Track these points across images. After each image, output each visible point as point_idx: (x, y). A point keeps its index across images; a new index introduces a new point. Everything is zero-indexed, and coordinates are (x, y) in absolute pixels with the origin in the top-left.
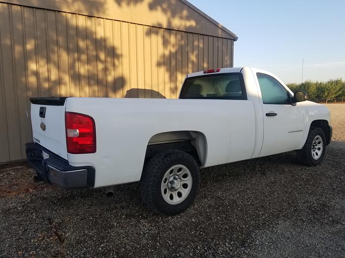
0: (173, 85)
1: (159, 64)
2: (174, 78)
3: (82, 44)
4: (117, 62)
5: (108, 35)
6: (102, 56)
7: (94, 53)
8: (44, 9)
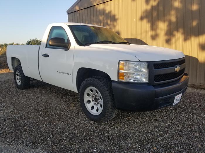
0: (153, 33)
1: (142, 18)
2: (154, 27)
3: (101, 18)
4: (115, 24)
5: (113, 9)
6: (109, 22)
7: (106, 21)
8: (89, 7)
